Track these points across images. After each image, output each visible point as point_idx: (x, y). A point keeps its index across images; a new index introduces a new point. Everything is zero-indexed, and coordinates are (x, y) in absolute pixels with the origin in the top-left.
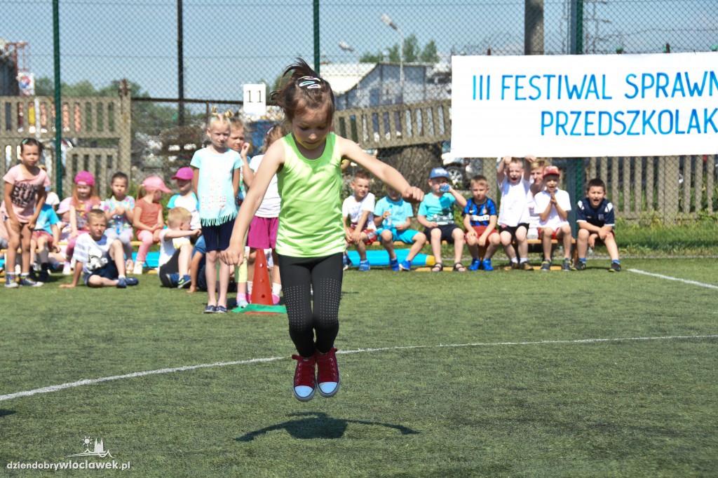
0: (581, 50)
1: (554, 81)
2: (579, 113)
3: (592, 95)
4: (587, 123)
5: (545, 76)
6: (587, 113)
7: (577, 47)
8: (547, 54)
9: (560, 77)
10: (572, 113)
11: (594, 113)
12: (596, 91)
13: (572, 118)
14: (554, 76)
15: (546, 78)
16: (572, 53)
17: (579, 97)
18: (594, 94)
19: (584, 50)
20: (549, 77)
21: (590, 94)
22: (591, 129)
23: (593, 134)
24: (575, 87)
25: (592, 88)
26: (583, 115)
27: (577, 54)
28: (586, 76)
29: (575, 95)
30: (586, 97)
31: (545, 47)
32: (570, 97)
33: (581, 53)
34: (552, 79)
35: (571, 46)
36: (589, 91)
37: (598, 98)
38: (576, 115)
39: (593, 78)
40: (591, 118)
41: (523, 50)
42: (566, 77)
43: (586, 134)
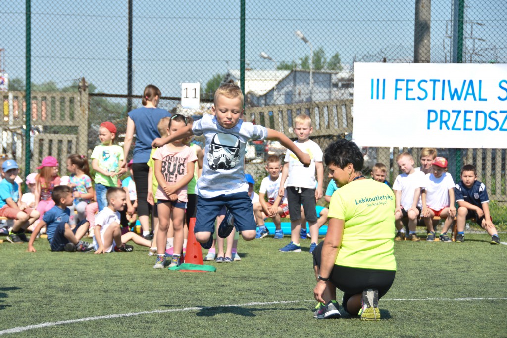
0: (462, 60)
1: (439, 85)
2: (459, 112)
3: (470, 97)
4: (466, 120)
5: (431, 80)
6: (466, 112)
7: (458, 57)
8: (433, 62)
9: (444, 81)
10: (453, 111)
11: (472, 112)
12: (473, 94)
13: (454, 116)
14: (439, 81)
15: (432, 83)
16: (454, 62)
17: (459, 98)
18: (472, 96)
19: (464, 59)
20: (435, 81)
21: (469, 96)
22: (469, 125)
23: (471, 130)
24: (456, 90)
25: (470, 91)
26: (462, 114)
27: (458, 63)
28: (465, 81)
29: (456, 97)
30: (465, 99)
31: (431, 56)
32: (452, 98)
33: (462, 62)
34: (437, 83)
35: (453, 56)
36: (467, 93)
37: (475, 99)
38: (456, 114)
39: (471, 82)
40: (469, 116)
41: (413, 59)
42: (449, 82)
43: (465, 129)
